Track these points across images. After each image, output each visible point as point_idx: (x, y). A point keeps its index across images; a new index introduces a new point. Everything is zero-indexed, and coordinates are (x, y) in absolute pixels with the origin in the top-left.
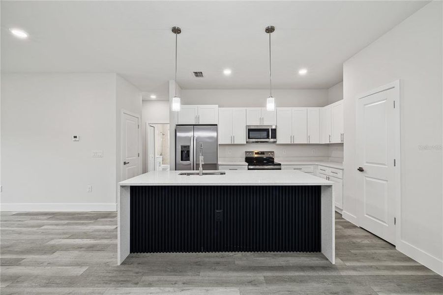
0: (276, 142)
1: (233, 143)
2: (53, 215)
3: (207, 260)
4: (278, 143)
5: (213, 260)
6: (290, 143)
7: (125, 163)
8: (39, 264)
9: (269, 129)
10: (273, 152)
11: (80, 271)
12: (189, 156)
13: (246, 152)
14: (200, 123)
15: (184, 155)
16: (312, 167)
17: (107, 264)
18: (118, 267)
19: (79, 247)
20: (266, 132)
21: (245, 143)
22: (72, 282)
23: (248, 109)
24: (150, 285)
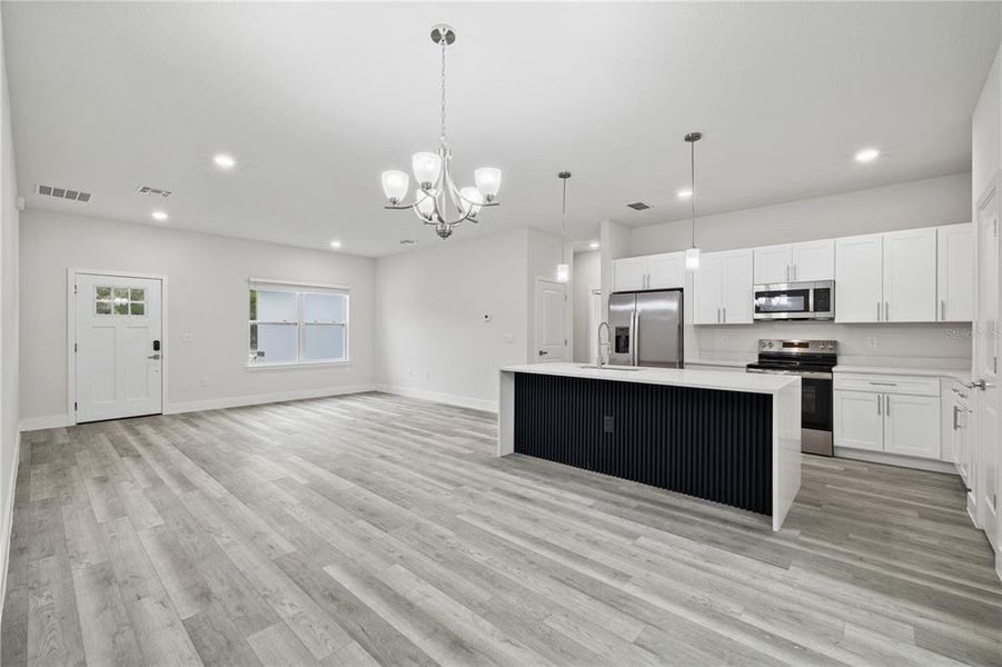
0: (833, 319)
1: (722, 322)
2: (466, 411)
7: (541, 353)
8: (442, 440)
9: (808, 290)
10: (835, 342)
11: (467, 451)
12: (628, 346)
13: (761, 342)
14: (651, 288)
15: (622, 344)
16: (936, 382)
17: (490, 454)
18: (497, 459)
19: (475, 438)
20: (802, 298)
21: (752, 322)
22: (460, 456)
23: (759, 250)
24: (515, 474)
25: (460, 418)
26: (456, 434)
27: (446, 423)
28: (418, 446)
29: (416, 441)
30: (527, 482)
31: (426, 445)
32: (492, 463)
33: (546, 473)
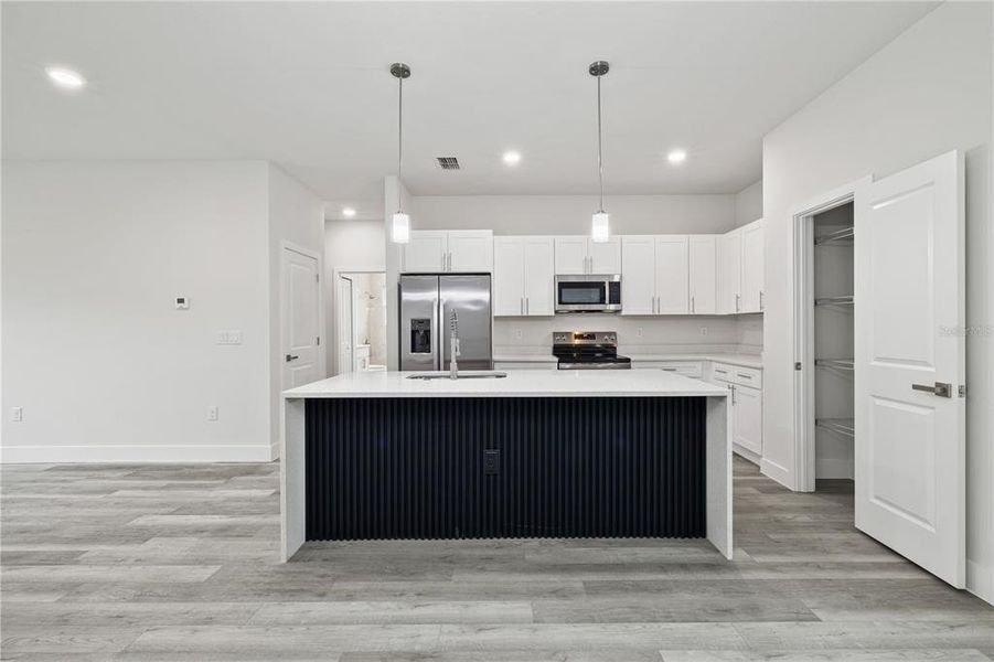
0: (620, 311)
1: (525, 314)
2: (136, 470)
3: (466, 552)
4: (623, 313)
5: (478, 553)
6: (651, 313)
7: (289, 358)
8: (116, 561)
9: (606, 283)
10: (615, 334)
12: (429, 342)
13: (555, 334)
14: (453, 271)
15: (419, 341)
16: (699, 366)
17: (259, 561)
18: (281, 566)
19: (198, 531)
20: (598, 290)
21: (553, 314)
22: (189, 592)
23: (559, 238)
24: (350, 597)
25: (130, 491)
26: (143, 535)
27: (101, 512)
28: (48, 602)
29: (30, 588)
30: (387, 608)
31: (72, 589)
32: (285, 585)
33: (401, 570)
